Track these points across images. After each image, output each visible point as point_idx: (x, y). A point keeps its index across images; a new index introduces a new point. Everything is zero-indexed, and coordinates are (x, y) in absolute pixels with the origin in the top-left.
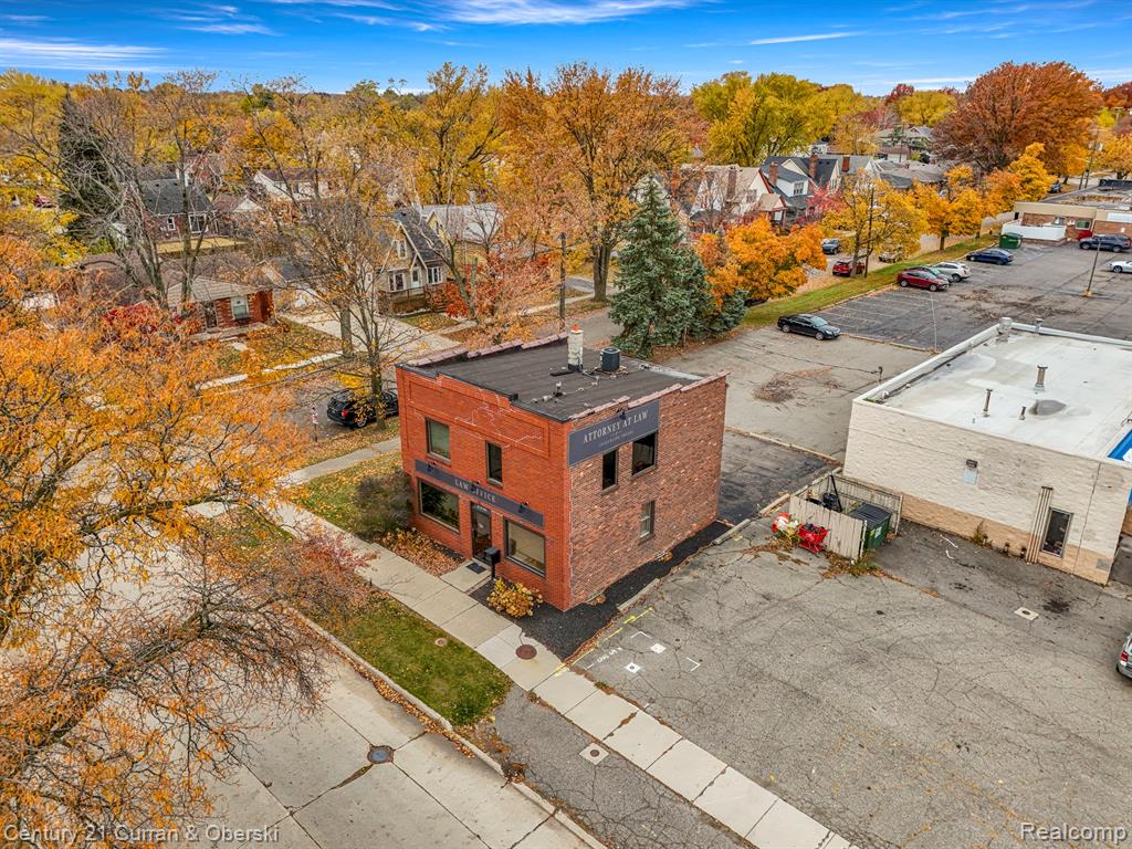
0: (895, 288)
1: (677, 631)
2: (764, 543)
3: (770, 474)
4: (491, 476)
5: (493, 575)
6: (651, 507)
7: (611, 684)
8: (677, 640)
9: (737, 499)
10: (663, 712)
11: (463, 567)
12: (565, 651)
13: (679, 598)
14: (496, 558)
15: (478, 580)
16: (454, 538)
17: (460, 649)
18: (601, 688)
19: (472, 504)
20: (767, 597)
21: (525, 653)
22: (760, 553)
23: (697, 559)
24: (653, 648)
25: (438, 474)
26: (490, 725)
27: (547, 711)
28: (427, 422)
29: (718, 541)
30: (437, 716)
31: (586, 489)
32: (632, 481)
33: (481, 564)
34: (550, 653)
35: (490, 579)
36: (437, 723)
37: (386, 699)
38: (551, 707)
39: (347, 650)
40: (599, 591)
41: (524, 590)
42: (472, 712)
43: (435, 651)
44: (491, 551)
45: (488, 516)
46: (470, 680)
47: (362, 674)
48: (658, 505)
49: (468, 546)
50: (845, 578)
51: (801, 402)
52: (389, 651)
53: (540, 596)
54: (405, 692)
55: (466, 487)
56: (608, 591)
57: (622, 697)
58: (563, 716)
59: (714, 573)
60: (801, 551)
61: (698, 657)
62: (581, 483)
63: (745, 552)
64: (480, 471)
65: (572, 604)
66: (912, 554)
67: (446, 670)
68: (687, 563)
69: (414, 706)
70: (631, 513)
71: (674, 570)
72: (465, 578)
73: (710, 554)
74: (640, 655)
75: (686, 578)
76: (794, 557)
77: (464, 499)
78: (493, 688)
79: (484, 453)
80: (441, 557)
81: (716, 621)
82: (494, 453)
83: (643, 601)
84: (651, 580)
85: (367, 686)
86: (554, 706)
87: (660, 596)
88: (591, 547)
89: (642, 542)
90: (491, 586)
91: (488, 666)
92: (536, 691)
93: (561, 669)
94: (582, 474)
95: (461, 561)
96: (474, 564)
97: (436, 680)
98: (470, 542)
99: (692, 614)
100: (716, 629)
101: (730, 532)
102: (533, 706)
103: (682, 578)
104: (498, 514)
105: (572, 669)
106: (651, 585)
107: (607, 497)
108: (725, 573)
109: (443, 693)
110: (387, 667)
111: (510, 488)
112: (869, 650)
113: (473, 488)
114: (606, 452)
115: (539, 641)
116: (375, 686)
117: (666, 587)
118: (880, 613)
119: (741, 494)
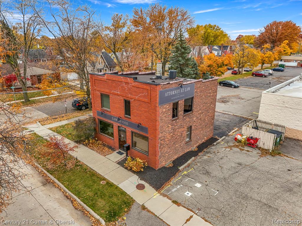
0: (252, 76)
1: (205, 178)
2: (233, 144)
3: (228, 123)
4: (126, 114)
5: (127, 156)
6: (190, 129)
7: (179, 201)
8: (206, 182)
9: (218, 130)
10: (205, 215)
11: (115, 153)
12: (158, 186)
13: (204, 165)
14: (128, 148)
15: (121, 157)
16: (112, 142)
17: (111, 185)
18: (175, 203)
19: (119, 127)
20: (240, 164)
21: (140, 187)
22: (232, 148)
23: (208, 150)
24: (196, 185)
25: (105, 116)
26: (124, 222)
27: (151, 215)
28: (101, 95)
29: (215, 144)
30: (98, 217)
31: (166, 117)
32: (184, 116)
33: (122, 151)
34: (151, 187)
35: (126, 157)
36: (98, 221)
37: (76, 209)
38: (152, 213)
39: (62, 186)
40: (170, 162)
41: (140, 160)
42: (115, 215)
43: (101, 186)
44: (126, 145)
45: (125, 132)
46: (115, 200)
47: (67, 197)
48: (193, 128)
49: (117, 145)
50: (269, 157)
51: (232, 103)
52: (80, 186)
53: (146, 163)
54: (85, 206)
55: (116, 120)
56: (174, 162)
57: (185, 207)
58: (158, 217)
59: (216, 155)
60: (248, 147)
61: (216, 189)
62: (164, 114)
63: (226, 148)
64: (121, 112)
65: (160, 166)
66: (292, 148)
67: (105, 195)
68: (204, 151)
69: (88, 212)
70: (183, 130)
71: (200, 154)
72: (115, 157)
73: (213, 148)
74: (191, 188)
75: (205, 157)
76: (246, 149)
77: (116, 125)
78: (125, 203)
79: (123, 104)
80: (107, 149)
81: (221, 173)
82: (127, 104)
83: (189, 166)
84: (191, 158)
85: (68, 202)
86: (154, 212)
87: (195, 164)
88: (168, 142)
89: (187, 143)
90: (126, 159)
91: (123, 193)
92: (145, 205)
93: (156, 195)
94: (164, 110)
95: (114, 151)
96: (120, 152)
97: (100, 200)
98: (118, 143)
99: (210, 171)
100: (222, 177)
101: (219, 141)
102: (144, 212)
103: (203, 157)
104: (129, 130)
105: (161, 194)
106: (191, 160)
107: (174, 122)
108: (220, 155)
109: (102, 206)
110: (78, 193)
111: (134, 118)
112: (292, 186)
113: (119, 119)
114: (174, 102)
115: (146, 182)
116: (72, 202)
117: (197, 160)
118: (289, 170)
119: (220, 128)
